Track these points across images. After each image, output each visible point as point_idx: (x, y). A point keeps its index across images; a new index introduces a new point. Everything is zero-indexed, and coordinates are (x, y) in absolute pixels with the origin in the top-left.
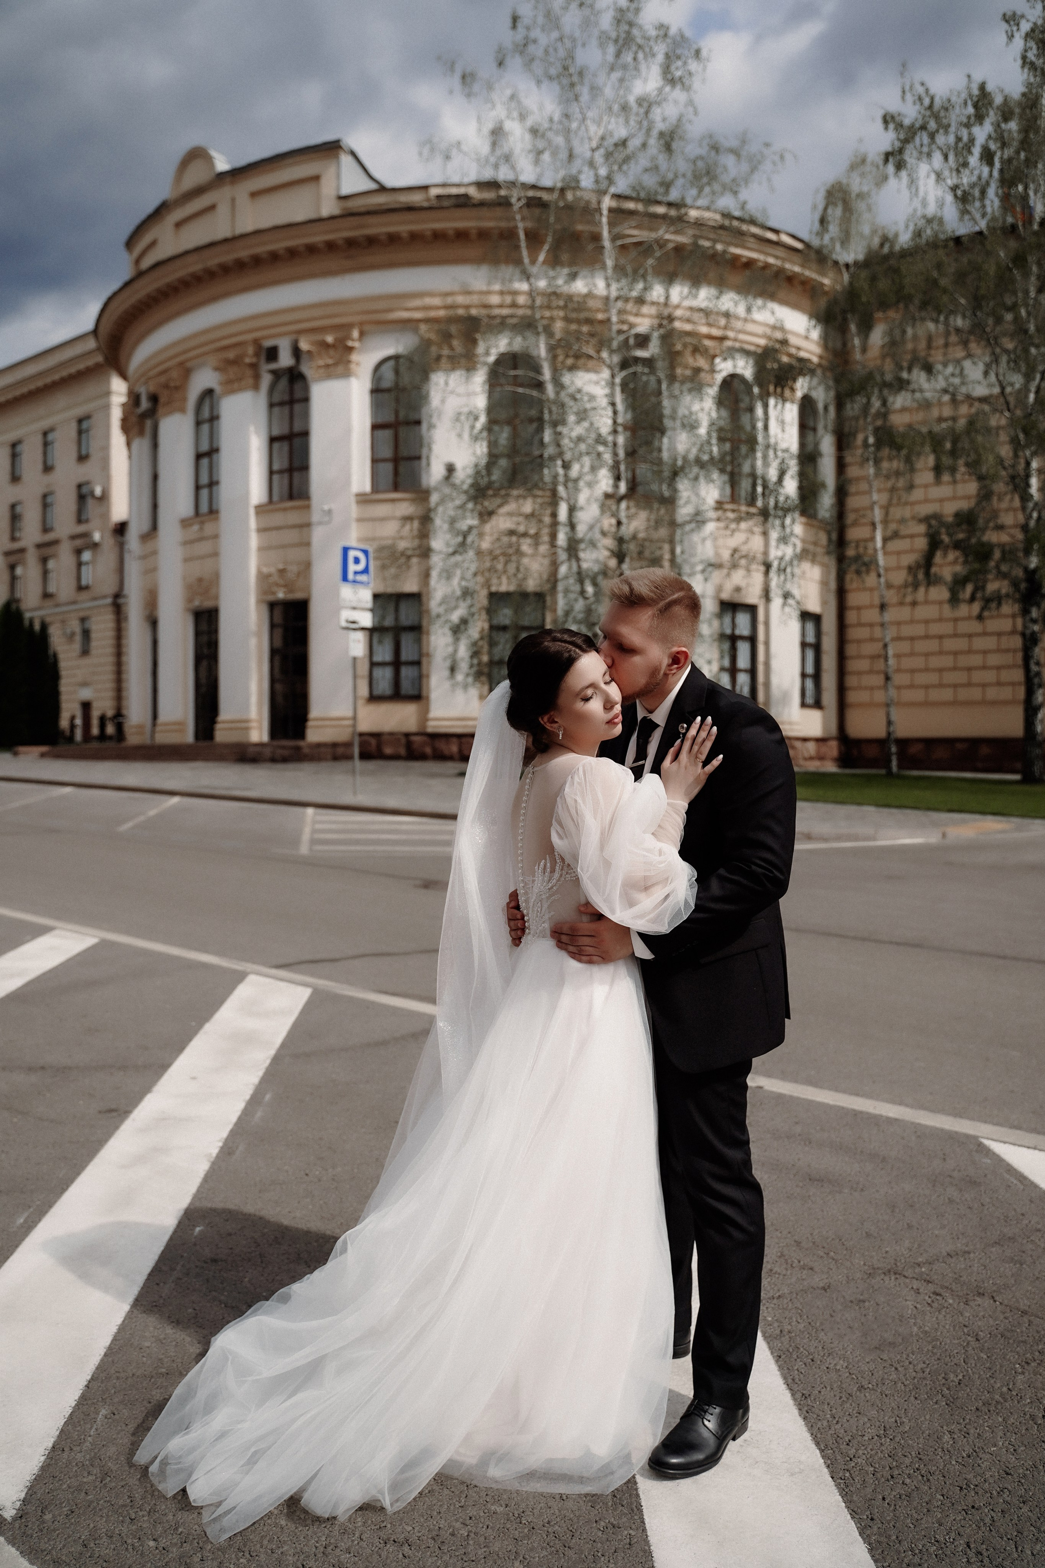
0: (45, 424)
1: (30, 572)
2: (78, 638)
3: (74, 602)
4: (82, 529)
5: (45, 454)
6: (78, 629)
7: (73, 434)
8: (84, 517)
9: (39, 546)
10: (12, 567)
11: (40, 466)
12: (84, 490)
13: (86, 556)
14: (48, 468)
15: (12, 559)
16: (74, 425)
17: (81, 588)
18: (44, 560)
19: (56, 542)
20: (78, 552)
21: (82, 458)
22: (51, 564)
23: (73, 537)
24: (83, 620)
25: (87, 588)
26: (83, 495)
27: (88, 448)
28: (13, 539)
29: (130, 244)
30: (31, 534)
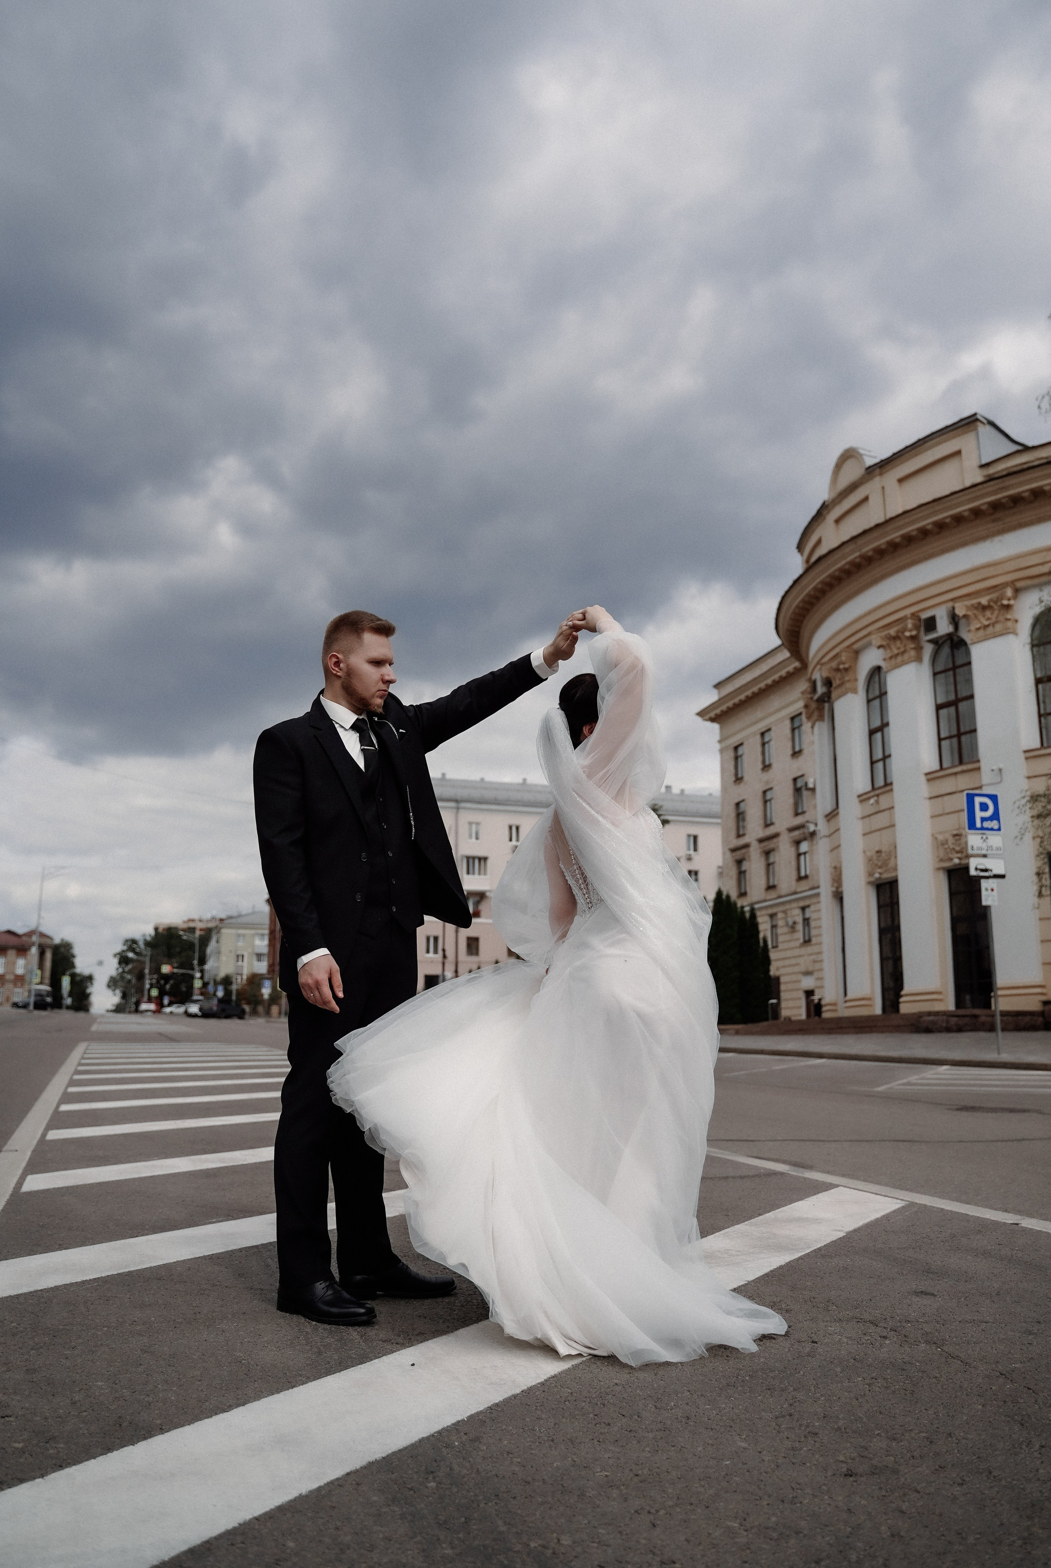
0: (761, 726)
1: (755, 866)
2: (800, 927)
3: (795, 893)
4: (799, 820)
5: (763, 753)
6: (800, 919)
7: (787, 731)
8: (800, 811)
9: (761, 841)
10: (739, 862)
11: (760, 766)
12: (800, 784)
13: (804, 847)
14: (766, 767)
15: (739, 855)
16: (787, 723)
17: (800, 878)
18: (767, 853)
19: (776, 835)
20: (798, 843)
21: (796, 754)
22: (773, 857)
23: (791, 830)
24: (803, 909)
25: (806, 877)
26: (799, 789)
27: (800, 745)
28: (739, 836)
29: (800, 546)
30: (754, 830)
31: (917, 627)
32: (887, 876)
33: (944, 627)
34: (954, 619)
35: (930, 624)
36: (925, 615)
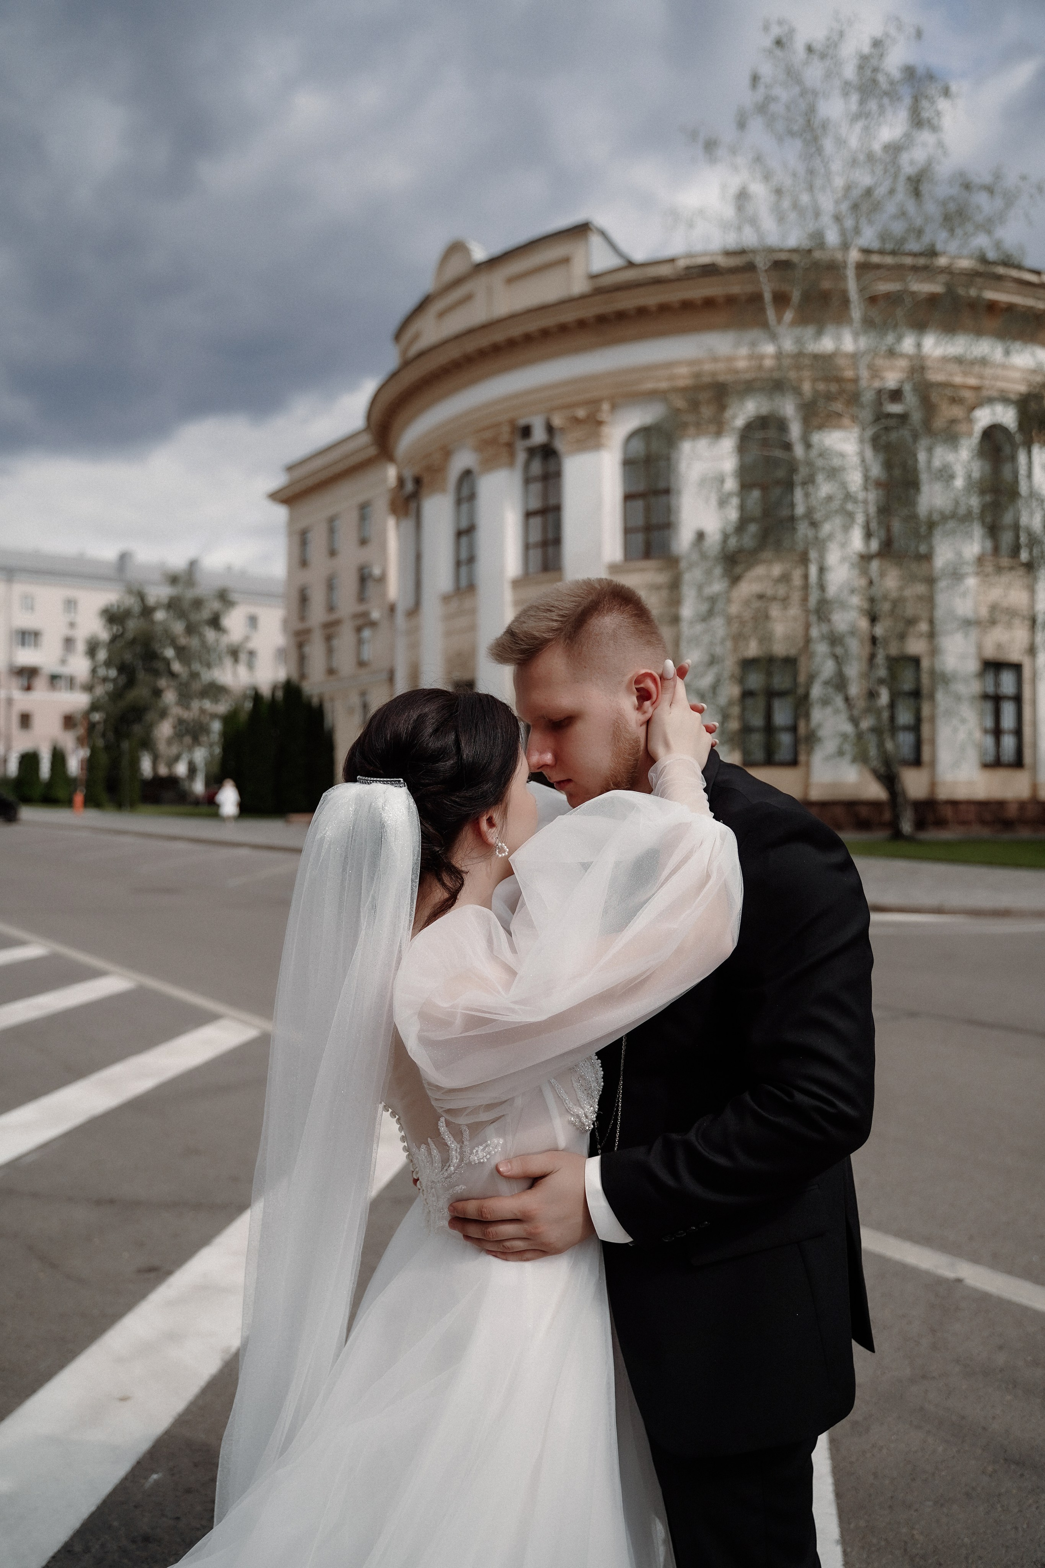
0: (331, 512)
1: (316, 650)
2: (359, 711)
3: (355, 677)
4: (361, 608)
5: (330, 539)
6: (359, 703)
7: (356, 520)
8: (364, 598)
9: (324, 626)
10: (301, 646)
11: (326, 552)
12: (365, 572)
13: (366, 634)
14: (333, 553)
15: (300, 638)
16: (356, 512)
17: (361, 664)
18: (329, 638)
19: (339, 622)
20: (359, 629)
21: (363, 542)
22: (335, 642)
23: (355, 616)
24: (363, 694)
25: (367, 663)
26: (364, 578)
27: (368, 534)
28: (302, 619)
29: (397, 337)
30: (317, 614)
31: (512, 432)
32: (466, 676)
33: (539, 436)
34: (550, 429)
35: (526, 432)
36: (522, 422)
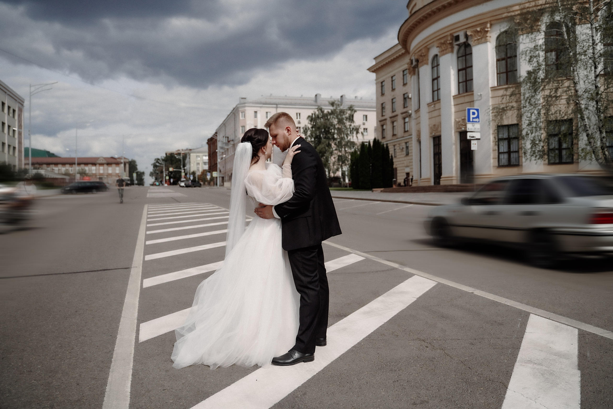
0: (392, 74)
1: (388, 127)
2: (405, 150)
3: (403, 137)
4: (405, 110)
5: (392, 84)
6: (405, 147)
7: (402, 76)
8: (406, 106)
9: (391, 118)
10: (382, 126)
11: (391, 89)
12: (406, 96)
13: (407, 120)
14: (393, 90)
15: (382, 123)
16: (401, 73)
17: (405, 132)
18: (393, 122)
19: (397, 116)
20: (404, 118)
21: (405, 84)
22: (395, 124)
23: (402, 113)
24: (406, 143)
25: (407, 131)
26: (406, 98)
27: (406, 81)
28: (382, 116)
29: (408, 6)
30: (388, 113)
31: (452, 39)
32: (437, 134)
33: (462, 39)
34: (466, 36)
35: (457, 38)
36: (455, 35)
